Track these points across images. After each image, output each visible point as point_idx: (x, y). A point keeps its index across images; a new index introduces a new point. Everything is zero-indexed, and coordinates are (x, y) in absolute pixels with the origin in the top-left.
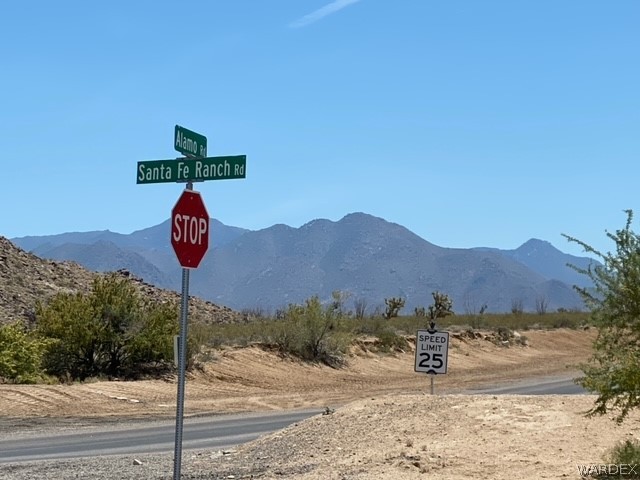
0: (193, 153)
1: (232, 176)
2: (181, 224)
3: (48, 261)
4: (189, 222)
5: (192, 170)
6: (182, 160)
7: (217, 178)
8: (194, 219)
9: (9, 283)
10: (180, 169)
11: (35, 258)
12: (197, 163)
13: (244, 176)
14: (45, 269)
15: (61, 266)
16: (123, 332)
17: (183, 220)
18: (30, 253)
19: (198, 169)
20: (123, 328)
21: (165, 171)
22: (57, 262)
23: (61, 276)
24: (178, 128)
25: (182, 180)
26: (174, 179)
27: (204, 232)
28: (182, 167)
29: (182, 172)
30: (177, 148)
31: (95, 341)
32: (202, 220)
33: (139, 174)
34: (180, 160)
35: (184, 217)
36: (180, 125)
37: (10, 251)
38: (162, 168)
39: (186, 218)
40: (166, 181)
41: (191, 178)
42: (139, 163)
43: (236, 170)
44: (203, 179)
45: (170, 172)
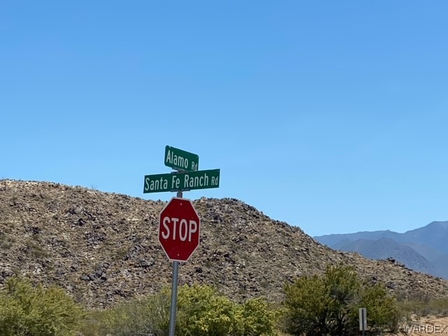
0: (184, 168)
1: (210, 186)
2: (170, 225)
3: (338, 252)
4: (178, 224)
5: (182, 181)
6: (175, 174)
7: (199, 187)
8: (184, 221)
9: (310, 267)
10: (173, 181)
11: (329, 249)
12: (186, 176)
13: (217, 186)
14: (336, 257)
15: (347, 255)
16: (346, 304)
17: (172, 222)
18: (326, 246)
19: (186, 181)
20: (346, 301)
21: (163, 182)
22: (344, 252)
23: (347, 262)
24: (167, 148)
25: (175, 190)
26: (169, 189)
27: (194, 231)
28: (175, 179)
29: (175, 183)
30: (167, 164)
31: (326, 311)
32: (192, 222)
33: (146, 186)
34: (173, 174)
35: (173, 219)
36: (170, 146)
37: (311, 244)
38: (161, 180)
39: (175, 220)
40: (163, 190)
41: (181, 189)
42: (146, 177)
43: (213, 181)
44: (189, 189)
45: (166, 183)
